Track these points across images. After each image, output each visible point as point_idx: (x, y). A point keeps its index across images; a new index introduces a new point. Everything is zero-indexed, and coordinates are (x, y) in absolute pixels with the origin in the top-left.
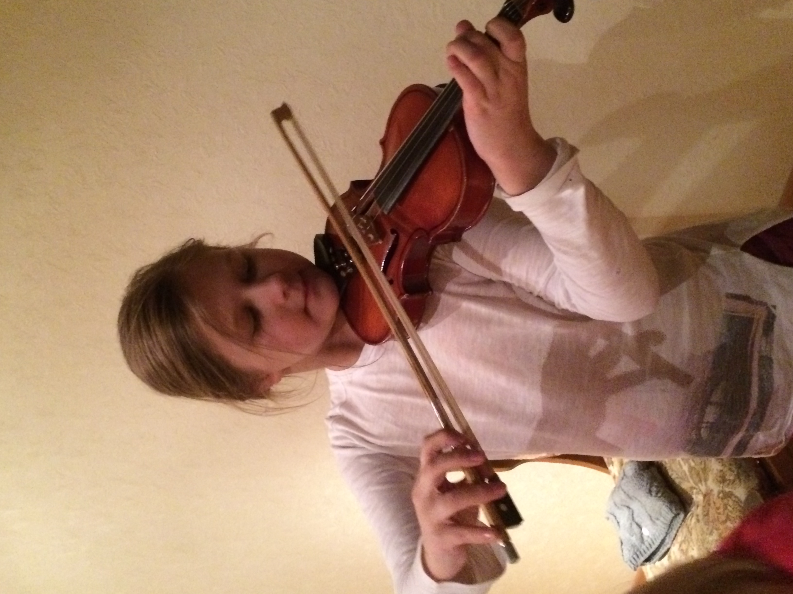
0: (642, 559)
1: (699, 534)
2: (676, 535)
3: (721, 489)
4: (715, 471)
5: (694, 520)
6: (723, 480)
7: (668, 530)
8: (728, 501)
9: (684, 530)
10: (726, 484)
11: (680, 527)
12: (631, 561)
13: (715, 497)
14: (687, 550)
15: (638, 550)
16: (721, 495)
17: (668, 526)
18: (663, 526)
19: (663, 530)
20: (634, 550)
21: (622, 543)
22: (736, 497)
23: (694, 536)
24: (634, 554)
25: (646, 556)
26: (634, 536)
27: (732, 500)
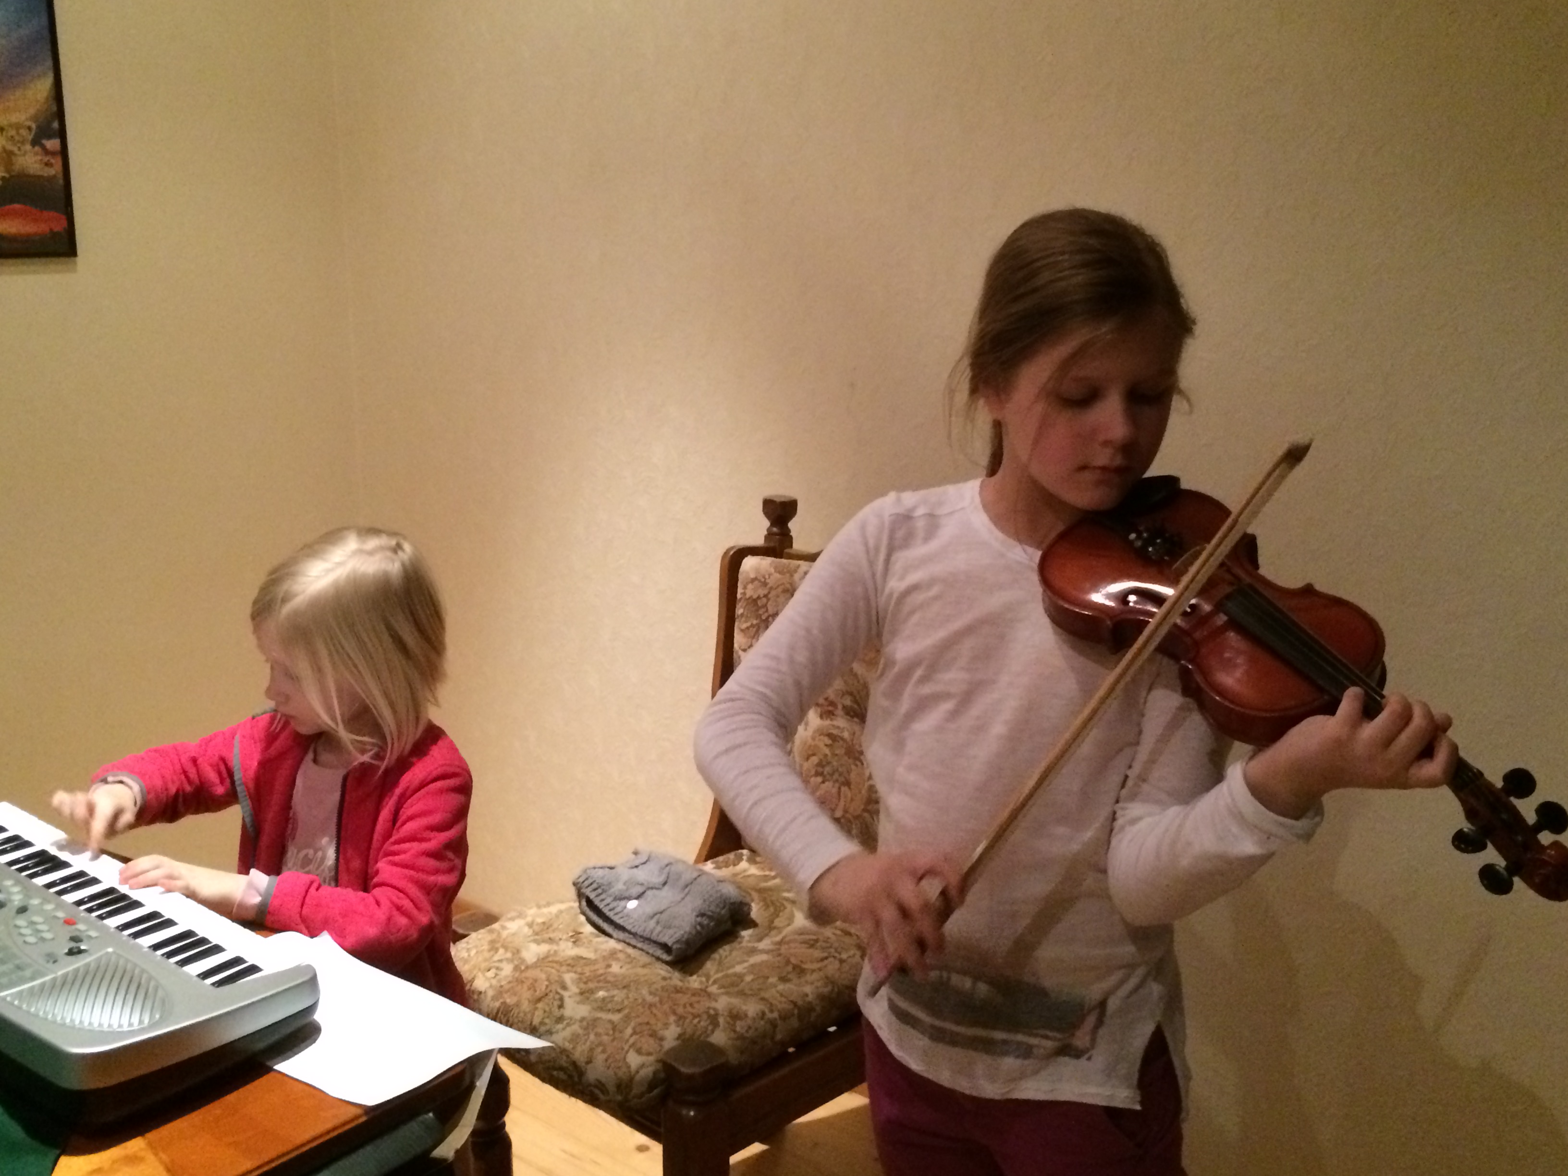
0: (592, 896)
1: (646, 978)
2: (634, 947)
3: (721, 1012)
4: (744, 1008)
5: (663, 973)
6: (735, 1016)
7: (641, 937)
8: (706, 1021)
9: (645, 959)
10: (728, 1019)
11: (648, 953)
12: (587, 879)
13: (707, 1004)
14: (618, 959)
15: (604, 891)
16: (712, 1012)
17: (648, 936)
18: (648, 930)
19: (642, 929)
20: (604, 885)
21: (611, 868)
22: (713, 1032)
23: (641, 971)
24: (598, 883)
25: (597, 902)
26: (624, 888)
27: (708, 1025)
